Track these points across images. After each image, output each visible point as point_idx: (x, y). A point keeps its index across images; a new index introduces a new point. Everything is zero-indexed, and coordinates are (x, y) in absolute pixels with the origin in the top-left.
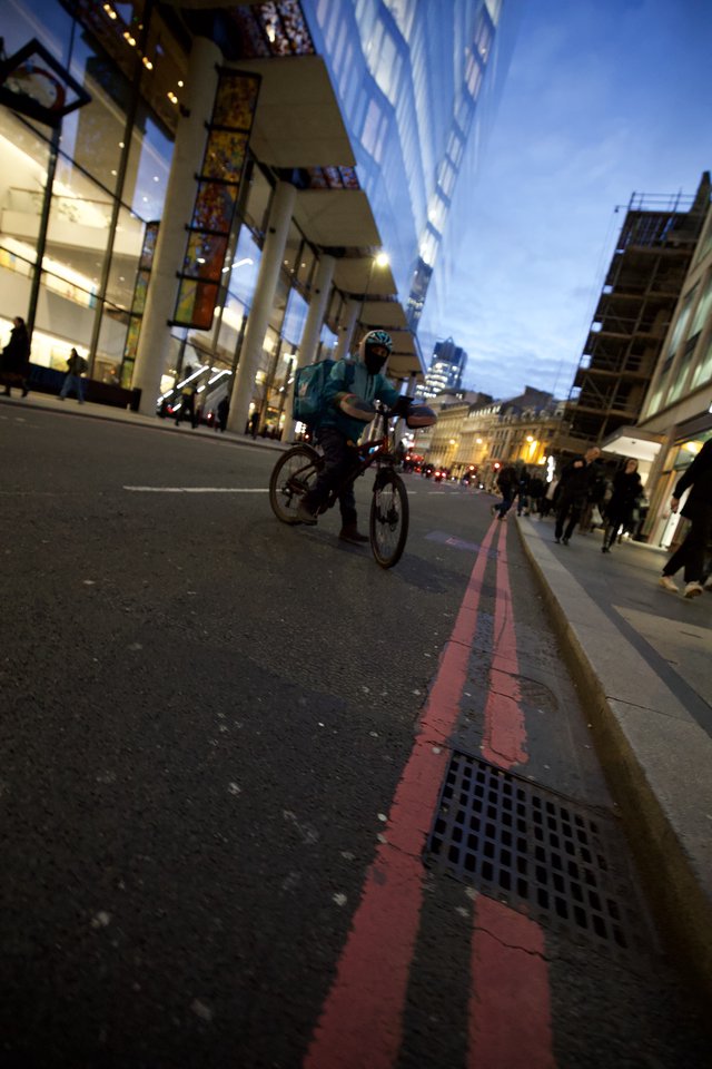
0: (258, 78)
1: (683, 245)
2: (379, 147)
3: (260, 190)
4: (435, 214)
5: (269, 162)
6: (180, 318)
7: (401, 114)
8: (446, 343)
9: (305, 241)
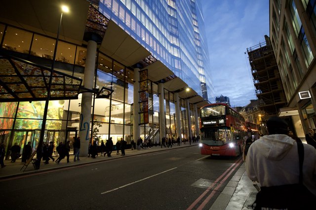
0: (147, 70)
1: (269, 53)
2: (180, 66)
3: (155, 87)
4: (201, 71)
5: (156, 81)
6: (141, 122)
7: (183, 59)
8: (221, 97)
9: (169, 92)
